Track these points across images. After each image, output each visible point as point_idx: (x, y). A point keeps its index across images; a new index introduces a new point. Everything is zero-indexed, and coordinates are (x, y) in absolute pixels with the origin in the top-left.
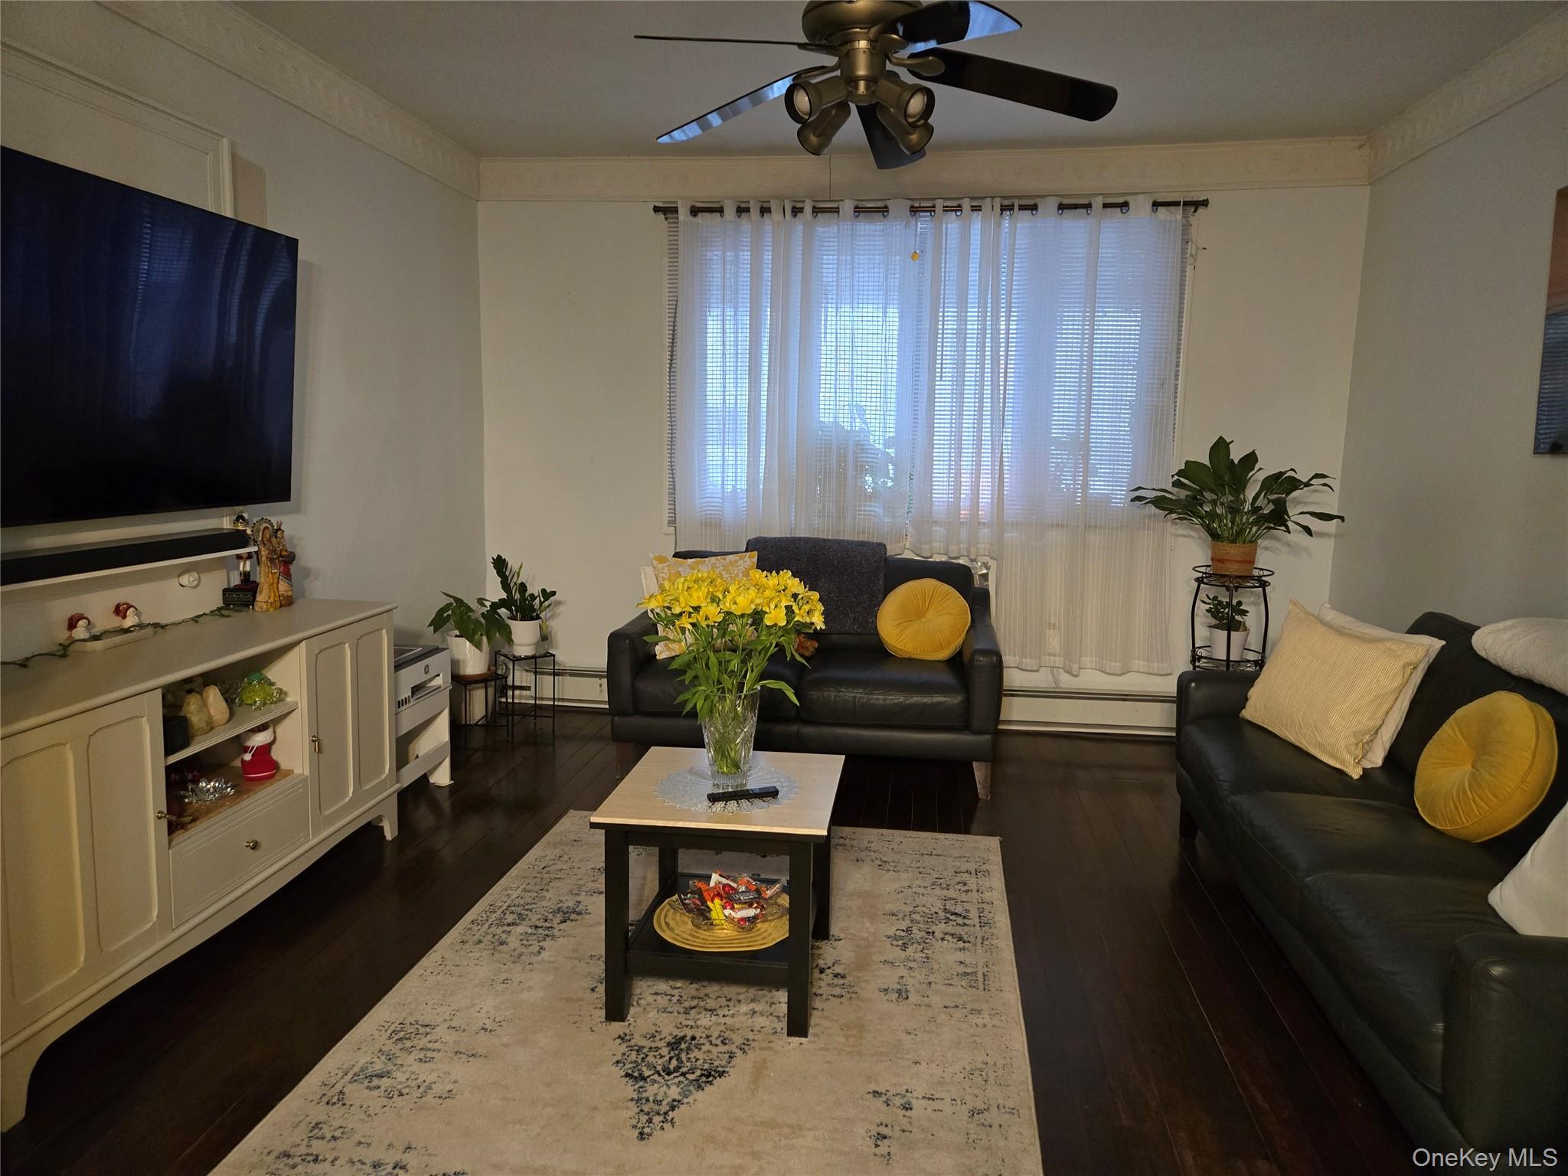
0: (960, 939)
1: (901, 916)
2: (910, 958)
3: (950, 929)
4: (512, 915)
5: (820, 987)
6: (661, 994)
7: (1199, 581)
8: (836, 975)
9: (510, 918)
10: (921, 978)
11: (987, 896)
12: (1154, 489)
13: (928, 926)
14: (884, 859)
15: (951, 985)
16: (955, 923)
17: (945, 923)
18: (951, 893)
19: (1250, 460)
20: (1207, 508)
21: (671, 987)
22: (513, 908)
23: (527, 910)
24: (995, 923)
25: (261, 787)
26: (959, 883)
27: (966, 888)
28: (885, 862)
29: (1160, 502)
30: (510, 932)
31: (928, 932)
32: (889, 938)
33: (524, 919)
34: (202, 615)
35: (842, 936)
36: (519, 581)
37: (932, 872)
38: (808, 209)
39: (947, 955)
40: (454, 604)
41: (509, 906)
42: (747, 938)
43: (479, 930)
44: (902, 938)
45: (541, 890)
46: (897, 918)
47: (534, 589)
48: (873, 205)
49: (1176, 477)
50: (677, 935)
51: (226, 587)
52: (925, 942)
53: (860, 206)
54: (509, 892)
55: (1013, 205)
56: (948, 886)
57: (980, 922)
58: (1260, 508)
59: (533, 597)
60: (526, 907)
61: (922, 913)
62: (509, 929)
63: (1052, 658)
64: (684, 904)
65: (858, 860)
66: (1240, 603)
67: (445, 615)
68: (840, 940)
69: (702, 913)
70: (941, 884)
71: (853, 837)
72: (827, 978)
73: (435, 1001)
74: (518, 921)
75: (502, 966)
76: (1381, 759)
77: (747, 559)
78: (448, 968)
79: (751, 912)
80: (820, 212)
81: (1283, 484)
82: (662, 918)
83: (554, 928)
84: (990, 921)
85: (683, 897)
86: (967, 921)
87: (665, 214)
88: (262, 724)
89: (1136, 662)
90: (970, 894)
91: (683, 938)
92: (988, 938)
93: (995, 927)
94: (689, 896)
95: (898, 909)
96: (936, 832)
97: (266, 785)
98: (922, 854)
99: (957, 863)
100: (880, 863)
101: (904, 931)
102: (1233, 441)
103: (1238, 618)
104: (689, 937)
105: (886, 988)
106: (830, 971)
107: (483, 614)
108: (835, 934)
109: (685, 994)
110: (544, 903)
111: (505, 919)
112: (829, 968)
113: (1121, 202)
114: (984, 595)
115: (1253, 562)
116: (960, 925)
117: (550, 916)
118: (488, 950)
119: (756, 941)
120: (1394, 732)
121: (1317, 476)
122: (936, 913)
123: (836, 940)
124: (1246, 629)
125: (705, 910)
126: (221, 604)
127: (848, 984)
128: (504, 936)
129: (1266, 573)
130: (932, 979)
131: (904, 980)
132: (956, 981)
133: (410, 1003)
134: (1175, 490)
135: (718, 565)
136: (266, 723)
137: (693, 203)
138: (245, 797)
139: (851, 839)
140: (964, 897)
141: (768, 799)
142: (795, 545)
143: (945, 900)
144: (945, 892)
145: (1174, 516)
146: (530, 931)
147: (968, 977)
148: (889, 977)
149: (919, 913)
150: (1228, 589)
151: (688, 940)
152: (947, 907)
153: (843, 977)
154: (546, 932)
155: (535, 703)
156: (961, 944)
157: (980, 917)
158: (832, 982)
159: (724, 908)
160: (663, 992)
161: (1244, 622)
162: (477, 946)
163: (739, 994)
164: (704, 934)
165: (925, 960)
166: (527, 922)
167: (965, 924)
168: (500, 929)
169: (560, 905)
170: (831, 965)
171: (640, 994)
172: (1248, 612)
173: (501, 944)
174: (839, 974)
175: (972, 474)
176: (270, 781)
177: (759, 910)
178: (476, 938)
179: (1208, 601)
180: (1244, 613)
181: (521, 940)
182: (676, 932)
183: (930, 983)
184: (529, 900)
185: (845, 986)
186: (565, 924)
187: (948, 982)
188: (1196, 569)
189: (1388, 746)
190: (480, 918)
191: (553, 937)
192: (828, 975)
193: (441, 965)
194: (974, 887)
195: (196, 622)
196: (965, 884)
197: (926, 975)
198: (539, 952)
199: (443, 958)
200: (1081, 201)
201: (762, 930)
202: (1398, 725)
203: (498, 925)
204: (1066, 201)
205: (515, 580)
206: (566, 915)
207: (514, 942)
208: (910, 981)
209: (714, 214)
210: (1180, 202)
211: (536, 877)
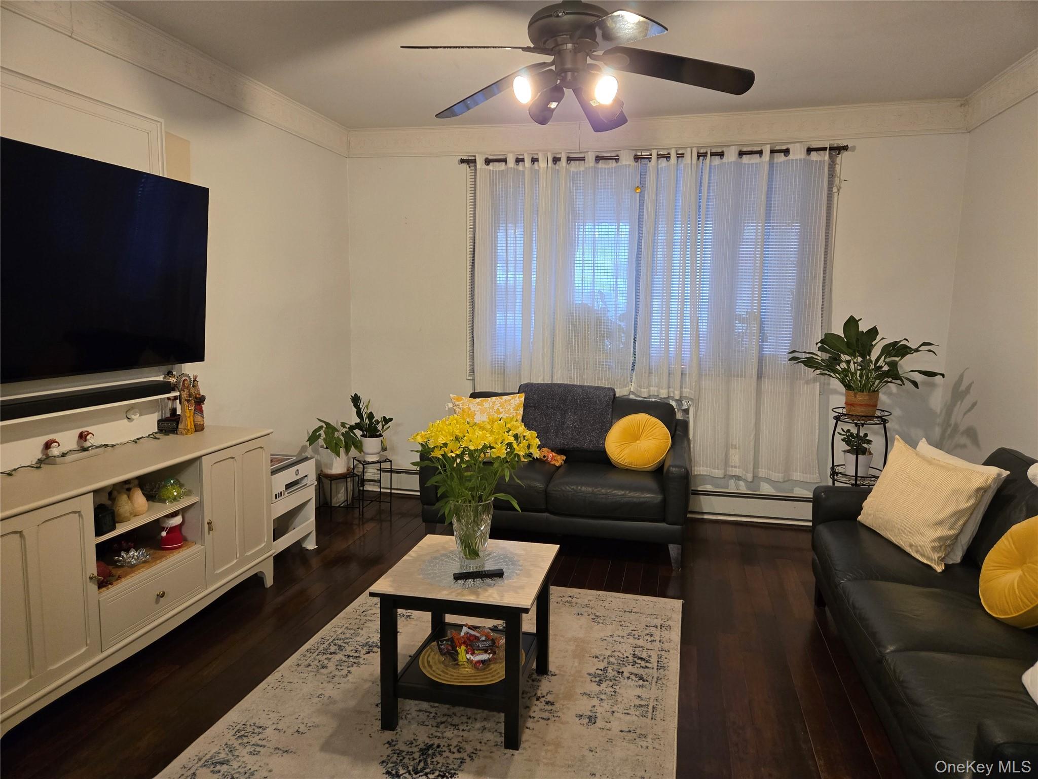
0: (641, 678)
1: (601, 658)
2: (603, 692)
3: (635, 671)
4: (334, 646)
5: (534, 712)
6: (423, 711)
7: (837, 419)
8: (547, 703)
9: (333, 649)
10: (608, 708)
11: (666, 646)
12: (805, 352)
13: (620, 668)
14: (597, 614)
15: (628, 714)
16: (639, 666)
17: (632, 665)
18: (640, 642)
19: (873, 332)
20: (843, 365)
21: (431, 706)
22: (336, 641)
23: (345, 643)
24: (668, 666)
25: (171, 555)
26: (648, 634)
27: (652, 638)
28: (597, 616)
29: (810, 363)
30: (330, 659)
31: (619, 672)
32: (590, 675)
33: (341, 650)
34: (140, 438)
35: (557, 672)
36: (369, 412)
37: (629, 625)
38: (564, 160)
39: (629, 691)
40: (325, 426)
41: (334, 640)
42: (481, 675)
43: (310, 656)
44: (599, 675)
45: (358, 628)
46: (598, 659)
47: (378, 417)
48: (609, 155)
49: (820, 345)
50: (434, 671)
51: (160, 418)
52: (615, 680)
53: (600, 156)
54: (336, 629)
55: (707, 153)
56: (639, 636)
57: (658, 666)
58: (881, 367)
59: (378, 422)
60: (346, 641)
61: (617, 657)
62: (330, 656)
63: (734, 469)
64: (439, 648)
65: (578, 614)
66: (866, 435)
67: (318, 434)
68: (555, 675)
69: (452, 655)
70: (634, 635)
71: (578, 597)
72: (540, 705)
73: (270, 709)
74: (337, 651)
75: (320, 684)
76: (960, 557)
77: (517, 398)
78: (284, 684)
79: (485, 657)
80: (572, 160)
81: (898, 350)
82: (426, 657)
83: (361, 657)
84: (665, 665)
85: (440, 643)
86: (648, 665)
87: (468, 164)
88: (174, 512)
89: (795, 473)
90: (654, 643)
91: (437, 674)
92: (661, 678)
93: (668, 670)
94: (444, 642)
95: (600, 653)
96: (638, 595)
97: (175, 554)
98: (625, 611)
99: (648, 619)
100: (593, 617)
101: (601, 670)
102: (861, 319)
103: (865, 445)
104: (441, 673)
105: (581, 714)
106: (544, 699)
107: (343, 433)
108: (552, 671)
109: (440, 712)
110: (358, 639)
111: (330, 649)
112: (543, 697)
113: (784, 148)
114: (685, 425)
115: (876, 406)
116: (643, 667)
117: (360, 648)
118: (313, 672)
119: (487, 678)
120: (970, 538)
121: (924, 344)
122: (627, 657)
123: (552, 675)
124: (870, 453)
125: (453, 653)
126: (156, 430)
127: (554, 710)
128: (326, 662)
129: (886, 414)
130: (615, 709)
131: (595, 709)
132: (632, 711)
133: (253, 709)
134: (819, 353)
135: (497, 403)
136: (178, 510)
137: (486, 156)
138: (158, 562)
139: (577, 598)
140: (649, 646)
141: (496, 578)
142: (551, 389)
143: (635, 647)
144: (636, 641)
145: (818, 371)
146: (344, 659)
147: (641, 708)
148: (584, 706)
149: (615, 657)
150: (856, 425)
151: (440, 675)
152: (636, 653)
153: (552, 704)
154: (354, 661)
155: (380, 491)
156: (641, 682)
157: (658, 661)
158: (544, 707)
159: (467, 653)
160: (424, 709)
161: (869, 449)
162: (307, 668)
163: (477, 714)
164: (452, 671)
165: (613, 694)
166: (343, 653)
167: (646, 667)
168: (325, 656)
169: (368, 640)
170: (545, 695)
171: (409, 710)
172: (872, 441)
173: (323, 667)
174: (549, 702)
175: (677, 339)
176: (178, 551)
177: (491, 655)
178: (307, 663)
179: (843, 433)
180: (869, 442)
181: (337, 665)
182: (434, 669)
183: (614, 712)
184: (348, 635)
185: (552, 712)
186: (368, 654)
187: (627, 712)
188: (834, 410)
189: (965, 548)
190: (313, 648)
191: (358, 664)
192: (541, 702)
193: (279, 681)
194: (658, 639)
195: (136, 442)
196: (652, 635)
197: (611, 705)
198: (347, 675)
199: (282, 676)
200: (756, 149)
201: (493, 670)
202: (973, 532)
203: (324, 654)
204: (745, 149)
205: (365, 410)
206: (371, 648)
207: (331, 666)
208: (599, 710)
209: (501, 163)
210: (827, 148)
211: (357, 618)
